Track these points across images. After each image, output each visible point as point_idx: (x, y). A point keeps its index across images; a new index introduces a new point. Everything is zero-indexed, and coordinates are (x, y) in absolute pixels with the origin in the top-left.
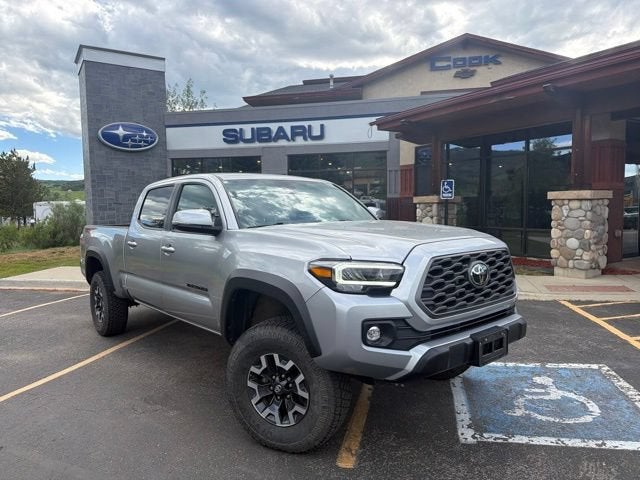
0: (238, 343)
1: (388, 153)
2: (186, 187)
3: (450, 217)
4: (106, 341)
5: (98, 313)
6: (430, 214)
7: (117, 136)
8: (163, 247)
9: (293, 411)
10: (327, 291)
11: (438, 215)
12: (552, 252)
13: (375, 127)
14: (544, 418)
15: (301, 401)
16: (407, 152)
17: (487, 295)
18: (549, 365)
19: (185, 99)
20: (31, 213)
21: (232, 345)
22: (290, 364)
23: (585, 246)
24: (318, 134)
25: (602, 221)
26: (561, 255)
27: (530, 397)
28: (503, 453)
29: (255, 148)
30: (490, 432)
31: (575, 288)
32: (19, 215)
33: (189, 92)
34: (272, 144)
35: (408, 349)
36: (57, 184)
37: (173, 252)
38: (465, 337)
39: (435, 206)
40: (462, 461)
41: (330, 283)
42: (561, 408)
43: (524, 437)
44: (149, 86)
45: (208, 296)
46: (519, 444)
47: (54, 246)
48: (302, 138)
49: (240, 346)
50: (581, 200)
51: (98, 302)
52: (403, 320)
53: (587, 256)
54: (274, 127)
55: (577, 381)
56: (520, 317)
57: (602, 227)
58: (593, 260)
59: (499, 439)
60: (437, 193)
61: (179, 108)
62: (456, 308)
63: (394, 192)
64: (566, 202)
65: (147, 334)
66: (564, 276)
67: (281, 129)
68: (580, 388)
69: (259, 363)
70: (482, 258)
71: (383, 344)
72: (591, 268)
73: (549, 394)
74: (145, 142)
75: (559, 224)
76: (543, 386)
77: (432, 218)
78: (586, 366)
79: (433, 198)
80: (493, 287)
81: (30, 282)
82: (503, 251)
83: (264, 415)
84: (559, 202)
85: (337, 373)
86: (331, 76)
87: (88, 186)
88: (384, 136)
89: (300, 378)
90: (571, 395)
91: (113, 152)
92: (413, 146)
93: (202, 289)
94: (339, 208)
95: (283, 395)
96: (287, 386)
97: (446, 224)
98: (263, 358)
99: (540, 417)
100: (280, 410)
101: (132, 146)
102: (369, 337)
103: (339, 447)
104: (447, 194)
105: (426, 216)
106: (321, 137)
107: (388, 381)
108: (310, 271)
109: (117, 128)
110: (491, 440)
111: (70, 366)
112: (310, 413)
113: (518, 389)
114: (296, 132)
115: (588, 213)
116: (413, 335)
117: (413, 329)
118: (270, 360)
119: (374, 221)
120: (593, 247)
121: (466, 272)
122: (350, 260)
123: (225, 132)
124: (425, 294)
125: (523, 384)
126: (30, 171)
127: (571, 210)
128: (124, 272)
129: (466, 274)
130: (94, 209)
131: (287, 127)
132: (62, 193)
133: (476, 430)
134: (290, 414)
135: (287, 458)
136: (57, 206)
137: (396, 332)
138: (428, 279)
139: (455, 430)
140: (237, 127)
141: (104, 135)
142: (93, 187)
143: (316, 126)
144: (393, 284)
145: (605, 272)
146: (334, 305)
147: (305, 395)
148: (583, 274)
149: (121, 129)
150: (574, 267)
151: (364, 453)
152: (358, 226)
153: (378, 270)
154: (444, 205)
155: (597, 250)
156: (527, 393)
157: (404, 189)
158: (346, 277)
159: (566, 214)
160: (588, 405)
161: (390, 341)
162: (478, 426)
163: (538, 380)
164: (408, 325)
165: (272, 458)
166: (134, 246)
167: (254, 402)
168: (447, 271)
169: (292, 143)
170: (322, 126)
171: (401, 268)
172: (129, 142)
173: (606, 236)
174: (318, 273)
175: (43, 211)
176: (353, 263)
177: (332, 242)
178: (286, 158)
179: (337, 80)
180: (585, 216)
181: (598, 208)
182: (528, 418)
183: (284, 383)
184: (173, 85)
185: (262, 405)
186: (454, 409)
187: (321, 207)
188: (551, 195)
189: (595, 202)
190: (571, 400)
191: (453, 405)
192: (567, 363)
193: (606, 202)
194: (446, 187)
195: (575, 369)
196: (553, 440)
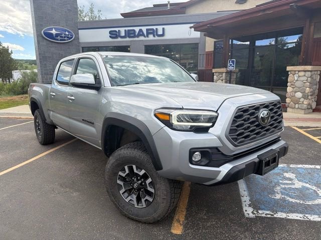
0: (111, 158)
1: (199, 45)
2: (81, 60)
3: (232, 80)
4: (43, 148)
5: (39, 132)
6: (221, 78)
7: (52, 34)
8: (68, 97)
9: (145, 199)
10: (167, 129)
11: (226, 79)
12: (287, 99)
13: (193, 29)
14: (294, 200)
15: (150, 194)
16: (210, 44)
17: (267, 130)
18: (291, 166)
19: (90, 14)
20: (11, 76)
21: (109, 157)
22: (143, 172)
23: (305, 97)
24: (161, 33)
25: (315, 83)
26: (292, 101)
27: (283, 186)
28: (272, 224)
29: (127, 41)
30: (262, 209)
31: (299, 119)
32: (6, 77)
33: (92, 11)
34: (136, 39)
35: (218, 166)
36: (27, 61)
37: (74, 100)
38: (254, 157)
39: (224, 74)
40: (247, 230)
41: (168, 124)
42: (302, 194)
43: (283, 213)
44: (69, 5)
45: (94, 127)
46: (280, 218)
47: (23, 94)
48: (152, 35)
49: (112, 160)
50: (305, 71)
51: (39, 126)
52: (217, 148)
53: (306, 102)
54: (137, 29)
55: (309, 176)
56: (285, 142)
57: (315, 86)
58: (309, 104)
59: (269, 214)
60: (226, 67)
61: (86, 19)
62: (250, 140)
63: (202, 66)
64: (297, 72)
65: (66, 144)
66: (292, 112)
67: (141, 30)
68: (311, 181)
69: (124, 170)
70: (266, 106)
71: (203, 163)
72: (308, 109)
73: (294, 184)
74: (68, 37)
75: (292, 85)
76: (290, 179)
77: (222, 80)
78: (313, 166)
79: (224, 70)
80: (271, 125)
81: (7, 113)
82: (278, 102)
83: (127, 200)
84: (293, 72)
85: (172, 180)
86: (169, 2)
87: (38, 62)
88: (197, 34)
89: (149, 180)
90: (307, 185)
91: (50, 43)
92: (213, 40)
93: (91, 123)
94: (172, 75)
95: (139, 189)
96: (141, 184)
97: (230, 83)
98: (126, 167)
99: (291, 200)
100: (137, 198)
101: (61, 40)
102: (193, 159)
103: (172, 218)
104: (231, 67)
105: (219, 79)
106: (163, 35)
107: (205, 185)
108: (155, 115)
109: (51, 29)
110: (264, 215)
111: (21, 163)
112: (155, 201)
113: (276, 181)
114: (149, 32)
115: (309, 78)
116: (223, 158)
117: (222, 154)
118: (131, 169)
119: (194, 82)
120: (309, 97)
121: (257, 116)
122: (182, 109)
123: (110, 32)
124: (231, 131)
125: (278, 177)
126: (10, 54)
127: (299, 76)
128: (50, 110)
129: (257, 117)
130: (42, 74)
131: (144, 29)
132: (29, 66)
133: (254, 208)
134: (143, 200)
135: (141, 226)
136: (24, 73)
137: (211, 156)
138: (234, 121)
139: (241, 208)
140: (117, 29)
141: (45, 33)
142: (40, 62)
143: (160, 28)
144: (211, 124)
145: (315, 111)
146: (171, 138)
147: (152, 190)
148: (303, 112)
149: (54, 30)
150: (298, 108)
151: (187, 223)
152: (185, 85)
153: (200, 115)
154: (229, 73)
155: (312, 98)
156: (281, 183)
157: (207, 64)
158: (179, 120)
159: (296, 79)
160: (318, 192)
161: (207, 161)
162: (255, 205)
163: (287, 175)
164: (219, 151)
165: (132, 226)
166: (54, 96)
167: (121, 192)
168: (246, 116)
169: (147, 39)
170: (163, 29)
171: (216, 114)
172: (59, 38)
173: (317, 91)
174: (161, 116)
175: (17, 75)
176: (185, 111)
177: (169, 96)
178: (144, 46)
179: (172, 5)
180: (307, 80)
181: (314, 76)
182: (284, 200)
183: (140, 182)
184: (82, 7)
185: (126, 194)
186: (240, 194)
187: (163, 75)
188: (289, 68)
189: (313, 72)
190: (308, 189)
191: (239, 190)
192: (302, 164)
193: (319, 73)
194: (231, 63)
195: (307, 169)
196: (301, 215)
